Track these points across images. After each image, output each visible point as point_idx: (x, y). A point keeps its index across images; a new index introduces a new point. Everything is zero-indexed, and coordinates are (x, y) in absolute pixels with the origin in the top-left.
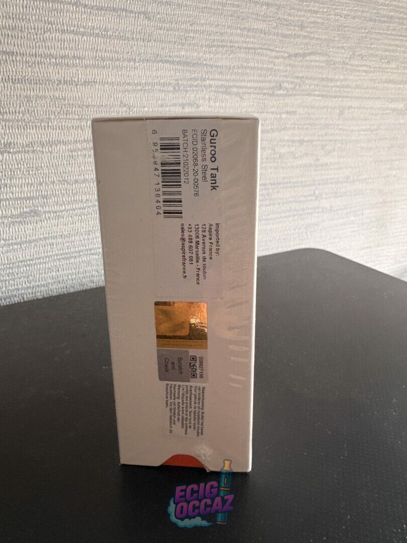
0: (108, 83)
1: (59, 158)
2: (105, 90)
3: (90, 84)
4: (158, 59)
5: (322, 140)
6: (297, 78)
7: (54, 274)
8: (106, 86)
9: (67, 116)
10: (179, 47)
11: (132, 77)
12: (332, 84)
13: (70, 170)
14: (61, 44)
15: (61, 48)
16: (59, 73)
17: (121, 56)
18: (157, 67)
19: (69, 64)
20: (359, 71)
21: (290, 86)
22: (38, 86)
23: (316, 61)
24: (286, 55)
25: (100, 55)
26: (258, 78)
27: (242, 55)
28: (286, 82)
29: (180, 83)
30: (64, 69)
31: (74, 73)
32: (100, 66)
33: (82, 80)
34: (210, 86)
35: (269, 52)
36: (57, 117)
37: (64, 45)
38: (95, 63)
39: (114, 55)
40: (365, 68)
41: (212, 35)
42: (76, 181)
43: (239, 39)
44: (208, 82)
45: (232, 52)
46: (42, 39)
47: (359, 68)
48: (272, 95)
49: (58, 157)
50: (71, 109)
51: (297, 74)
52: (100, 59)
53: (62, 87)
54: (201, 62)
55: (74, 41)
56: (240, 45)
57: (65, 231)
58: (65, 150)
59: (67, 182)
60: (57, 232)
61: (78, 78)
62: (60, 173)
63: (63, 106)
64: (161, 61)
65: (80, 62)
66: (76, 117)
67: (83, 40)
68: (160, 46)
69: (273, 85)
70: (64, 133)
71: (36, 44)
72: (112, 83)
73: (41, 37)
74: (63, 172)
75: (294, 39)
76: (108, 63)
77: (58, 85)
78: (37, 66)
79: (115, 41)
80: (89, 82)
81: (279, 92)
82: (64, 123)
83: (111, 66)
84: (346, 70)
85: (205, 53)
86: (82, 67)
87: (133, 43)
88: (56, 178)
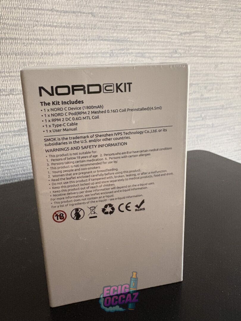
0: (70, 53)
2: (69, 57)
3: (60, 54)
4: (100, 39)
5: (205, 84)
8: (70, 55)
10: (113, 31)
11: (85, 49)
14: (43, 33)
15: (43, 35)
16: (42, 49)
17: (78, 38)
18: (100, 44)
19: (48, 44)
20: (226, 41)
21: (182, 51)
22: (30, 56)
23: (198, 36)
24: (179, 33)
25: (66, 38)
26: (161, 47)
27: (152, 35)
28: (180, 49)
29: (114, 52)
30: (45, 46)
31: (51, 48)
32: (66, 43)
33: (55, 52)
34: (132, 53)
35: (168, 32)
37: (45, 33)
38: (63, 42)
39: (74, 37)
40: (230, 39)
41: (133, 24)
43: (149, 25)
44: (130, 51)
45: (145, 33)
46: (32, 30)
47: (226, 39)
48: (172, 57)
51: (186, 45)
52: (66, 40)
53: (44, 56)
54: (126, 39)
55: (51, 30)
56: (150, 29)
61: (53, 52)
64: (102, 40)
65: (54, 42)
67: (56, 30)
68: (101, 31)
69: (171, 51)
71: (29, 33)
72: (73, 54)
73: (32, 29)
75: (184, 23)
76: (70, 42)
77: (41, 56)
78: (29, 45)
79: (75, 30)
80: (59, 53)
81: (175, 55)
83: (72, 44)
85: (129, 34)
86: (55, 45)
87: (85, 30)
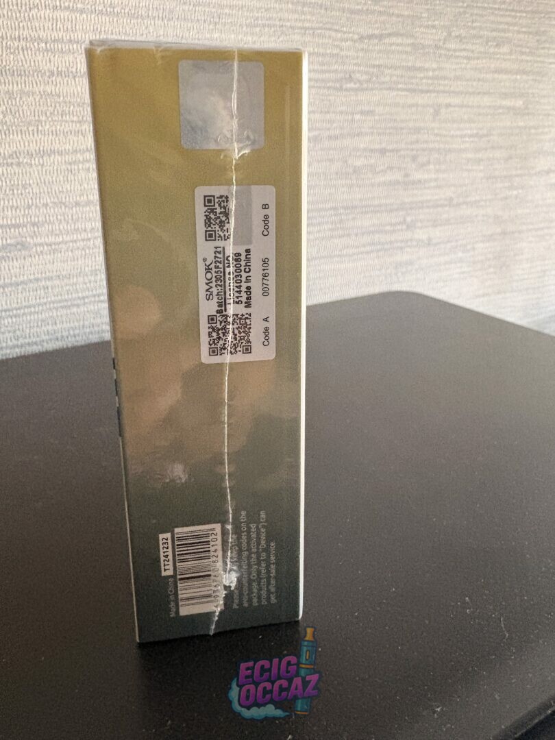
1: (53, 173)
5: (412, 150)
6: (374, 66)
7: (50, 328)
9: (62, 117)
10: (211, 27)
12: (422, 75)
13: (69, 189)
14: (52, 25)
15: (53, 29)
16: (50, 61)
19: (64, 50)
20: (457, 57)
21: (365, 77)
22: (23, 78)
23: (398, 45)
24: (356, 37)
28: (359, 71)
30: (57, 56)
33: (82, 71)
35: (333, 34)
36: (50, 119)
37: (57, 25)
40: (465, 54)
41: (255, 12)
42: (77, 204)
43: (291, 16)
45: (283, 32)
46: (27, 18)
47: (457, 54)
48: (341, 89)
49: (52, 171)
50: (67, 109)
51: (372, 62)
53: (56, 79)
55: (70, 19)
56: (293, 24)
57: (63, 270)
58: (61, 162)
59: (64, 204)
60: (53, 272)
62: (56, 193)
63: (57, 105)
66: (75, 119)
67: (82, 19)
68: (186, 26)
69: (339, 76)
70: (59, 140)
71: (19, 24)
73: (26, 15)
74: (60, 192)
75: (367, 15)
77: (49, 77)
78: (21, 52)
79: (125, 20)
81: (348, 86)
82: (58, 127)
84: (440, 56)
85: (246, 34)
87: (149, 23)
88: (50, 199)
